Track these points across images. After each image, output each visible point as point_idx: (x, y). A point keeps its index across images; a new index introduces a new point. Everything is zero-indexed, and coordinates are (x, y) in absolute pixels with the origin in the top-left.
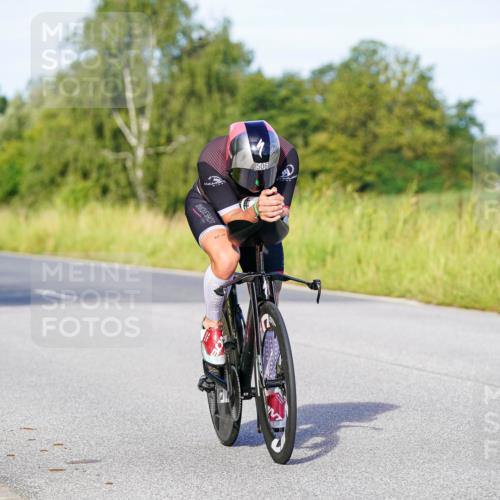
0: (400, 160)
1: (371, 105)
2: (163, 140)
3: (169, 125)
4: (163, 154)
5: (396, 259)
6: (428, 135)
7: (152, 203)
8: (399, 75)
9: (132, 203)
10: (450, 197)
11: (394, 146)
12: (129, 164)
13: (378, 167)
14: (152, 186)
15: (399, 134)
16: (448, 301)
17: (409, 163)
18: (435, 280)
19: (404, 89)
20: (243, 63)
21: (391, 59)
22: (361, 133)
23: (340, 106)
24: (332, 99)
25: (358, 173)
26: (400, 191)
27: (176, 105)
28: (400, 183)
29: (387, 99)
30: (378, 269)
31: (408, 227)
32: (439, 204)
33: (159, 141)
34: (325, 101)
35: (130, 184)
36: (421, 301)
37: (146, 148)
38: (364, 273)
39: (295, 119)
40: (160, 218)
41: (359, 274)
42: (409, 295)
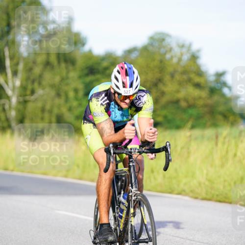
0: (179, 108)
1: (160, 73)
2: (28, 92)
3: (33, 82)
4: (29, 101)
5: (176, 170)
6: (196, 93)
8: (178, 54)
9: (9, 132)
10: (210, 132)
11: (175, 99)
12: (7, 107)
13: (164, 112)
14: (21, 121)
15: (178, 91)
16: (208, 197)
17: (184, 110)
18: (200, 184)
19: (182, 63)
20: (80, 45)
21: (174, 45)
26: (178, 127)
27: (37, 70)
28: (178, 123)
29: (170, 69)
32: (203, 137)
33: (26, 93)
35: (7, 120)
36: (192, 197)
37: (18, 98)
38: (155, 178)
41: (152, 180)
42: (183, 193)
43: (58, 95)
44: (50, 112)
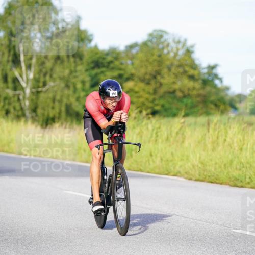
0: (175, 97)
1: (159, 67)
2: (41, 84)
3: (45, 75)
4: (41, 92)
5: (172, 154)
6: (191, 84)
7: (34, 120)
8: (175, 50)
9: (23, 120)
10: (202, 119)
11: (171, 90)
12: (21, 97)
13: (162, 102)
14: (34, 110)
15: (174, 83)
16: (201, 178)
17: (180, 100)
18: (193, 166)
19: (178, 58)
20: (87, 42)
21: (170, 41)
22: (153, 82)
23: (142, 67)
24: (137, 62)
25: (151, 105)
26: (175, 115)
27: (49, 64)
28: (175, 111)
29: (168, 63)
30: (162, 159)
31: (180, 135)
32: (196, 123)
33: (39, 85)
34: (133, 64)
35: (22, 109)
36: (186, 178)
37: (31, 89)
38: (154, 162)
39: (116, 73)
40: (39, 128)
41: (151, 162)
42: (179, 174)
43: (67, 86)
44: (60, 101)
